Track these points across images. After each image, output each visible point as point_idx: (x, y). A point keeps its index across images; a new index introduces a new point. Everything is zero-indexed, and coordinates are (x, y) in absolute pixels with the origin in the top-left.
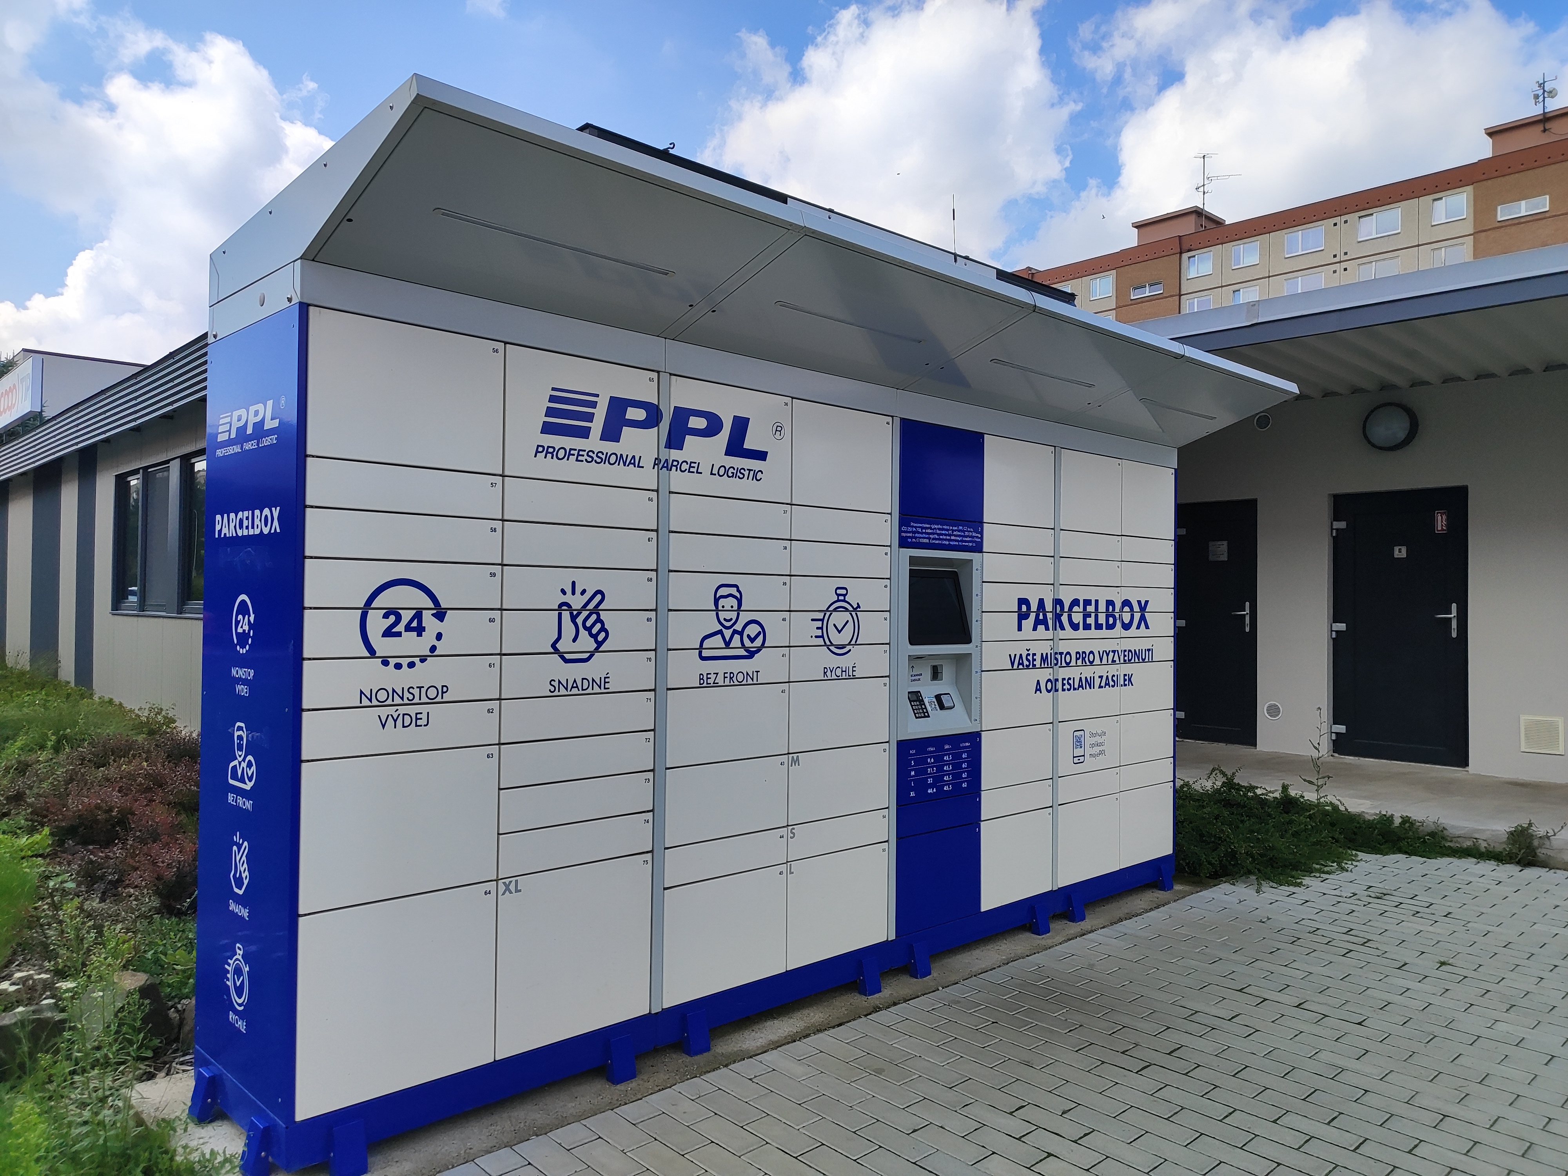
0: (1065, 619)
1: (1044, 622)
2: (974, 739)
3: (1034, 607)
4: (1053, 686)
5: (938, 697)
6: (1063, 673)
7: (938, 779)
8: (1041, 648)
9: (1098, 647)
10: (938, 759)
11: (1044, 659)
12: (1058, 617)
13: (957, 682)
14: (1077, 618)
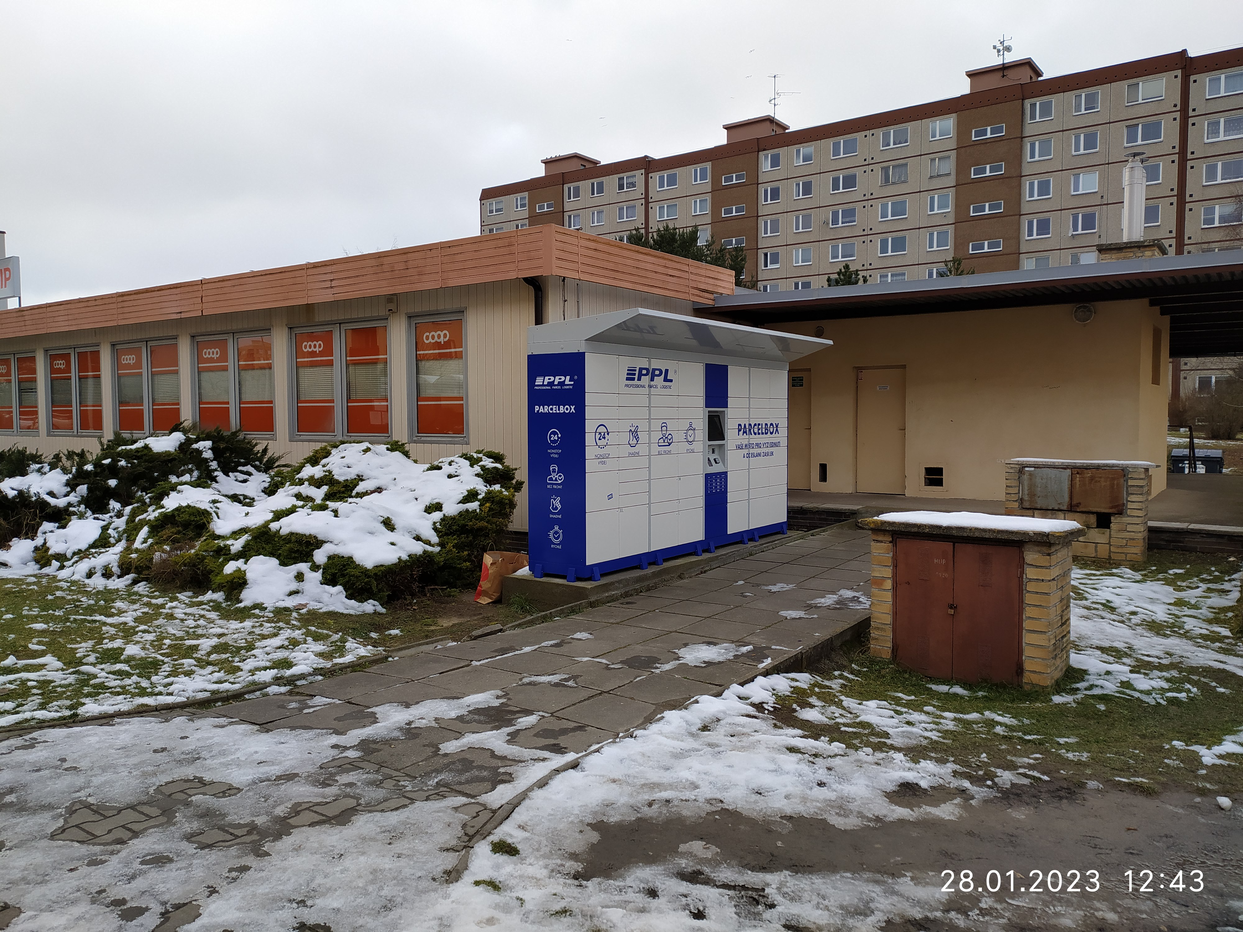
0: (752, 431)
1: (746, 432)
2: (726, 473)
3: (743, 427)
4: (749, 456)
5: (715, 460)
6: (752, 451)
7: (716, 487)
8: (745, 442)
9: (762, 441)
10: (716, 480)
11: (746, 446)
12: (750, 430)
13: (719, 455)
14: (756, 431)
